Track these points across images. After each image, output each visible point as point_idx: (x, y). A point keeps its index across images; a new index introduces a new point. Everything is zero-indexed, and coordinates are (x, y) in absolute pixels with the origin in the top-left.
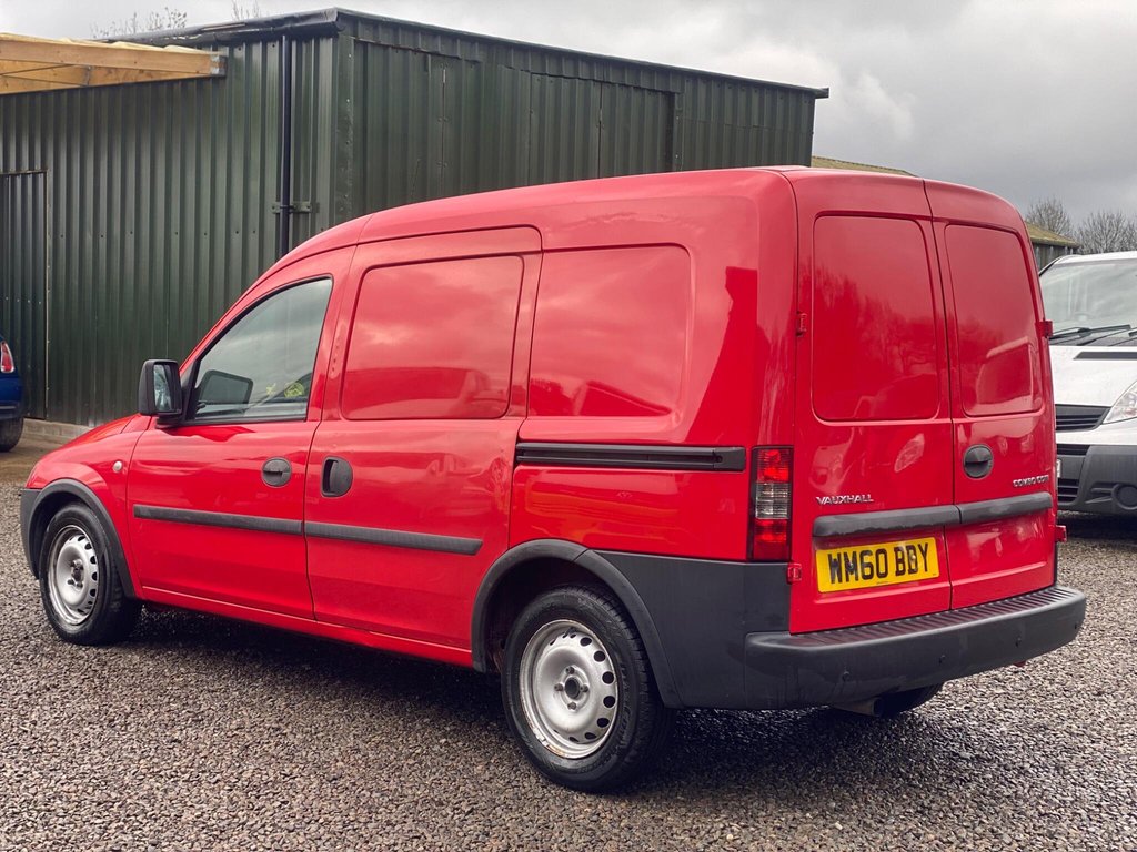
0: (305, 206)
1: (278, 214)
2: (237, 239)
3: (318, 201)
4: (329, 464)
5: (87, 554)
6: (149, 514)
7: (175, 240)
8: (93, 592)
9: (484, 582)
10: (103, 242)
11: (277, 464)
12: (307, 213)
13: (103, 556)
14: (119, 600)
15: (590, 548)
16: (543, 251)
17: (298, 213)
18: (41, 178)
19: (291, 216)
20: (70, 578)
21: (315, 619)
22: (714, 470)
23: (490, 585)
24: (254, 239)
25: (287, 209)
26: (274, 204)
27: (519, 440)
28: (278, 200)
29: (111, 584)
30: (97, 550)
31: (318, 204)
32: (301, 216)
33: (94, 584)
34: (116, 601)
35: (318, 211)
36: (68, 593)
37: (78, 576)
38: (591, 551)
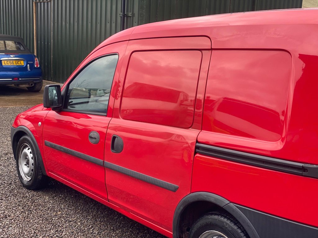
0: (130, 14)
1: (121, 17)
2: (108, 25)
3: (134, 12)
4: (114, 138)
5: (30, 155)
6: (50, 145)
7: (89, 25)
8: (32, 170)
9: (179, 207)
10: (68, 25)
11: (94, 134)
12: (130, 17)
13: (35, 158)
14: (41, 175)
15: (231, 202)
16: (212, 49)
17: (128, 17)
18: (49, 3)
19: (125, 18)
20: (25, 163)
21: (109, 201)
22: (302, 176)
23: (182, 208)
24: (114, 25)
25: (124, 16)
26: (120, 13)
27: (197, 142)
28: (121, 12)
29: (38, 169)
30: (34, 154)
31: (134, 14)
32: (129, 18)
33: (32, 167)
34: (40, 175)
35: (134, 16)
36: (25, 169)
37: (28, 163)
38: (232, 204)
